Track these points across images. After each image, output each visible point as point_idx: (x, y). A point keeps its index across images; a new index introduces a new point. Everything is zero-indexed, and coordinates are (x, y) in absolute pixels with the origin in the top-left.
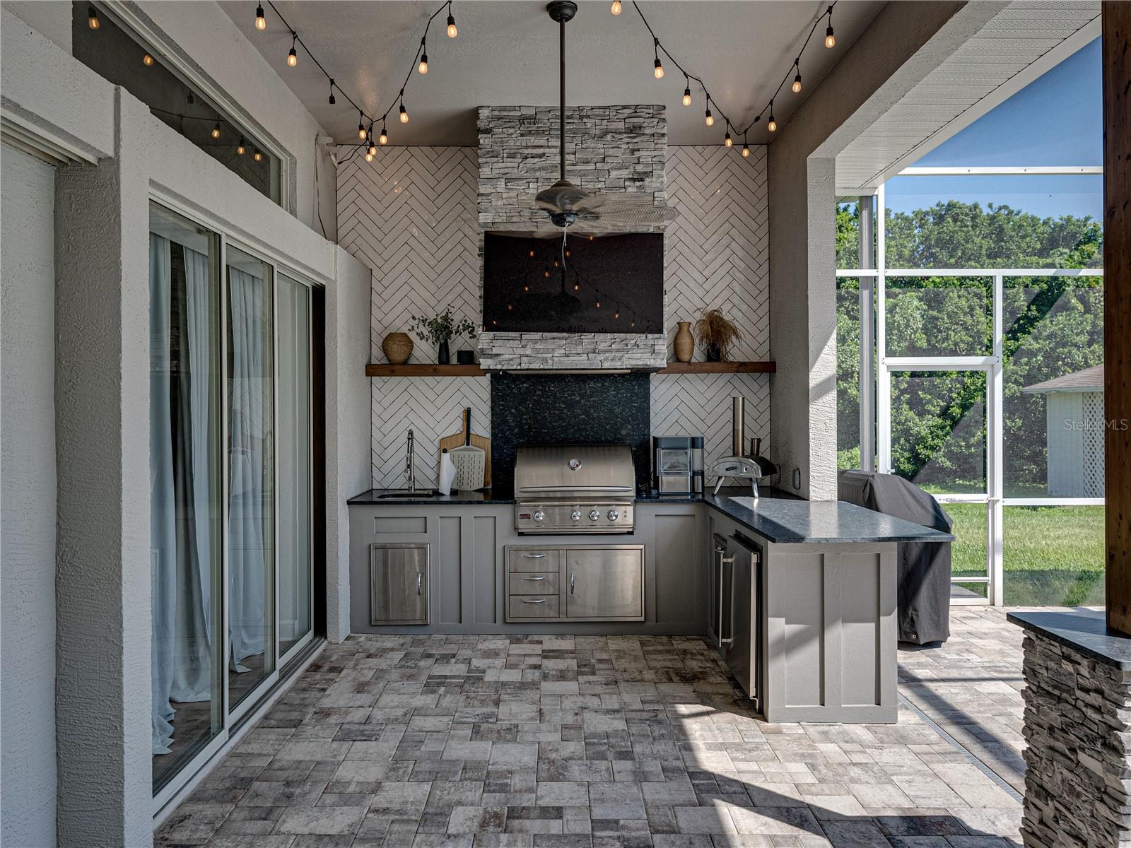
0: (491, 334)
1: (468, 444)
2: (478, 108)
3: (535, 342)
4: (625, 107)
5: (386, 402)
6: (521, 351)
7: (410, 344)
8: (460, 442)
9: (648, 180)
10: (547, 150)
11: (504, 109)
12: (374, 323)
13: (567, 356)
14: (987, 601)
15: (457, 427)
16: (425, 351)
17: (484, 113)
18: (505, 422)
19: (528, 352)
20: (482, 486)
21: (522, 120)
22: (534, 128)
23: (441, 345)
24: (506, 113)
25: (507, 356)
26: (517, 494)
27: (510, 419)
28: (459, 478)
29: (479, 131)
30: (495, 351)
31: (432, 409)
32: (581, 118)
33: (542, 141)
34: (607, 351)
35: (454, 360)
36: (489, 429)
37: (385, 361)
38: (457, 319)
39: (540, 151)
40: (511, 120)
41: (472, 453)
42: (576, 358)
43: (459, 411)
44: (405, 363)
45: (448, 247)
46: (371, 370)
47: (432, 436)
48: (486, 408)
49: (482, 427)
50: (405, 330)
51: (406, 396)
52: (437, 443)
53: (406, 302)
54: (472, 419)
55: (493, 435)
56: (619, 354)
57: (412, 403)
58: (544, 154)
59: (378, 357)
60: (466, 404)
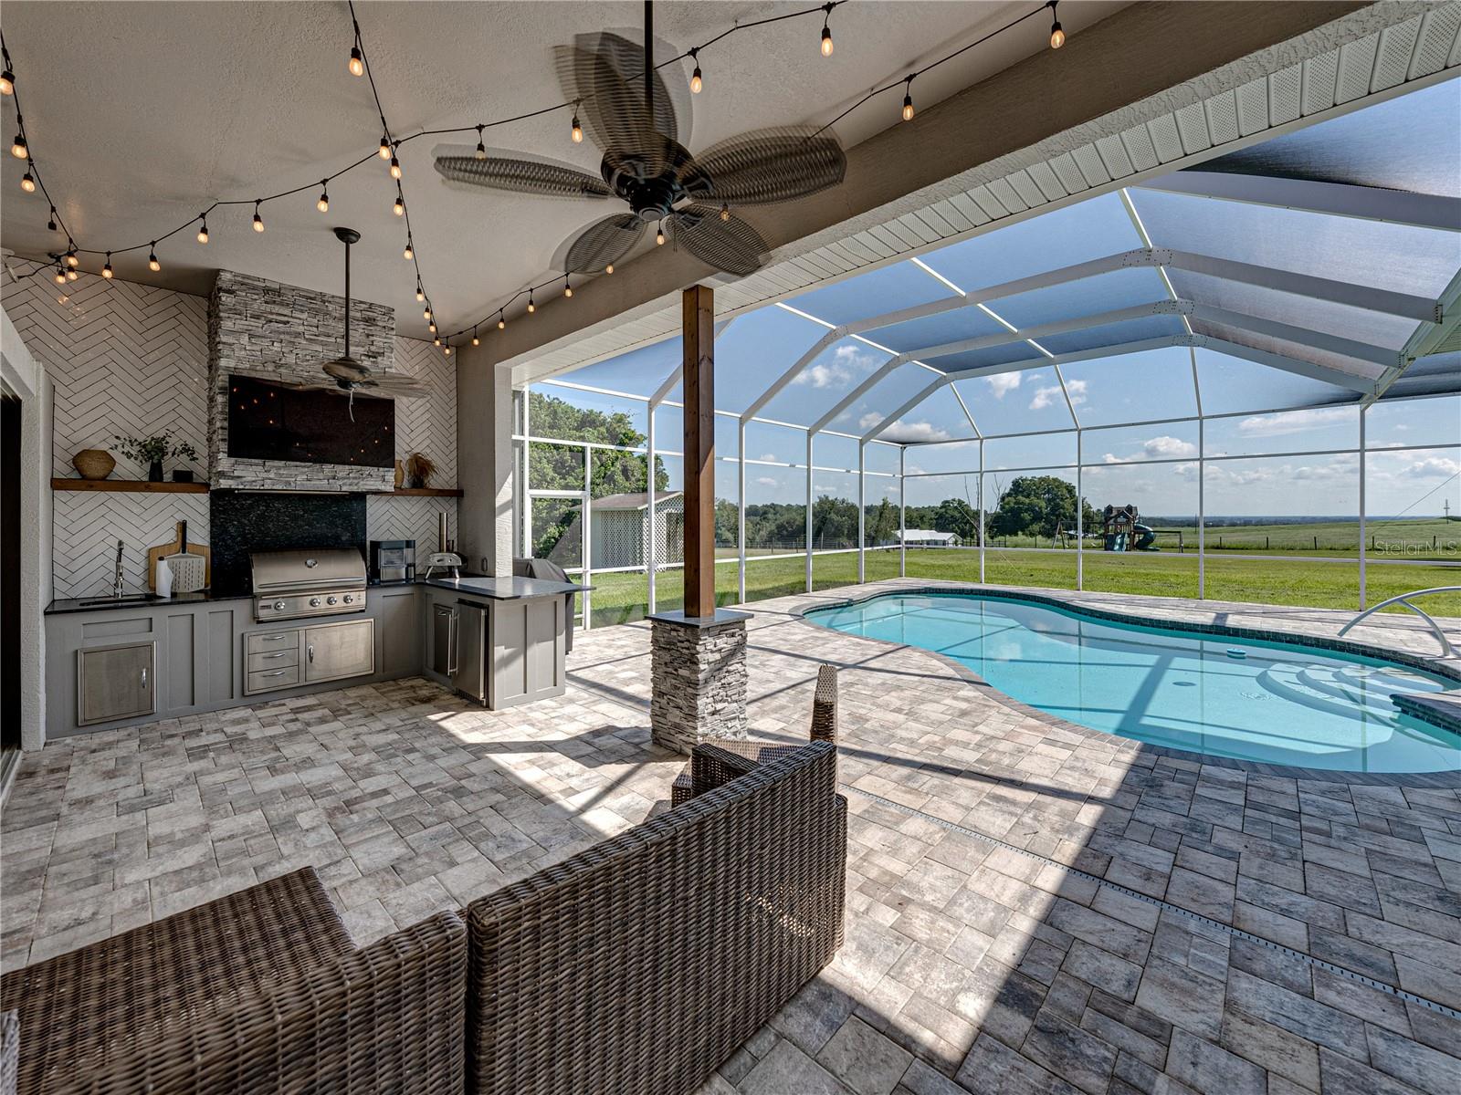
0: (233, 460)
1: (184, 552)
2: (219, 270)
3: (279, 468)
4: (361, 302)
5: (74, 516)
6: (265, 475)
7: (112, 462)
8: (173, 550)
9: (380, 359)
10: (290, 319)
11: (248, 277)
12: (57, 438)
13: (308, 480)
14: (582, 628)
15: (170, 536)
16: (129, 468)
17: (225, 276)
18: (226, 531)
19: (272, 476)
20: (202, 587)
21: (266, 291)
22: (278, 299)
23: (153, 464)
24: (246, 281)
25: (249, 479)
26: (256, 590)
27: (232, 530)
28: (175, 583)
29: (220, 289)
30: (236, 474)
31: (138, 522)
32: (324, 302)
33: (287, 312)
34: (344, 478)
35: (168, 477)
36: (208, 539)
37: (75, 475)
38: (174, 443)
39: (286, 319)
40: (255, 288)
41: (190, 560)
42: (318, 482)
43: (173, 523)
44: (104, 479)
46: (57, 484)
47: (139, 546)
48: (204, 521)
49: (200, 535)
50: (104, 447)
51: (103, 510)
52: (144, 553)
53: (104, 422)
54: (188, 532)
55: (213, 544)
56: (356, 481)
57: (110, 516)
58: (288, 322)
59: (64, 470)
60: (181, 517)
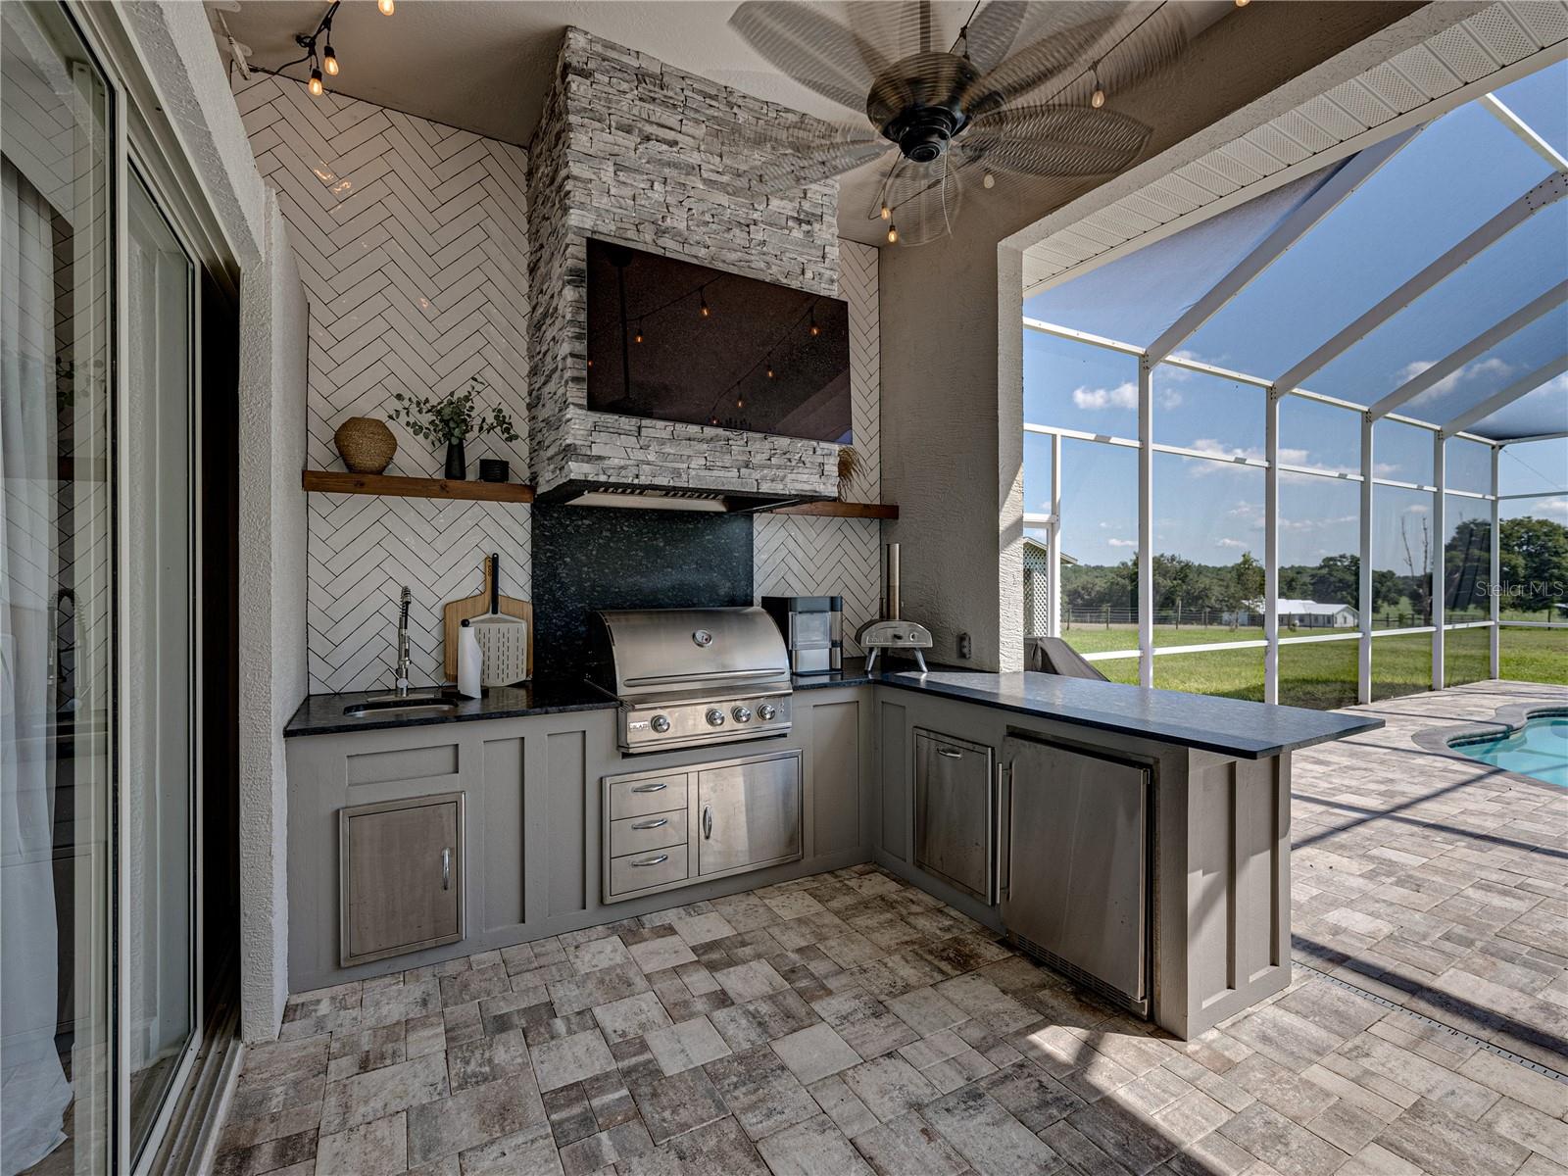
0: (595, 417)
1: (495, 612)
2: (566, 29)
4: (787, 110)
5: (338, 541)
6: (640, 455)
7: (392, 443)
8: (480, 607)
9: (817, 226)
10: (679, 137)
11: (613, 47)
12: (314, 399)
13: (708, 468)
15: (474, 583)
16: (417, 456)
17: (577, 41)
18: (554, 575)
19: (651, 458)
20: (523, 677)
21: (641, 77)
22: (659, 94)
23: (450, 445)
24: (614, 55)
25: (616, 462)
27: (562, 572)
28: (484, 672)
29: (567, 67)
30: (596, 451)
31: (427, 555)
32: (731, 105)
33: (672, 120)
35: (472, 474)
36: (528, 588)
37: (338, 468)
38: (481, 409)
39: (670, 135)
40: (623, 69)
41: (503, 627)
42: (721, 473)
43: (477, 560)
44: (380, 472)
45: (458, 291)
46: (313, 481)
47: (431, 600)
48: (524, 556)
49: (517, 584)
50: (381, 415)
51: (378, 532)
52: (437, 611)
53: (380, 371)
54: (501, 575)
55: (536, 599)
57: (390, 544)
58: (676, 143)
59: (323, 458)
60: (490, 548)
